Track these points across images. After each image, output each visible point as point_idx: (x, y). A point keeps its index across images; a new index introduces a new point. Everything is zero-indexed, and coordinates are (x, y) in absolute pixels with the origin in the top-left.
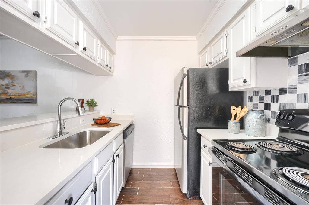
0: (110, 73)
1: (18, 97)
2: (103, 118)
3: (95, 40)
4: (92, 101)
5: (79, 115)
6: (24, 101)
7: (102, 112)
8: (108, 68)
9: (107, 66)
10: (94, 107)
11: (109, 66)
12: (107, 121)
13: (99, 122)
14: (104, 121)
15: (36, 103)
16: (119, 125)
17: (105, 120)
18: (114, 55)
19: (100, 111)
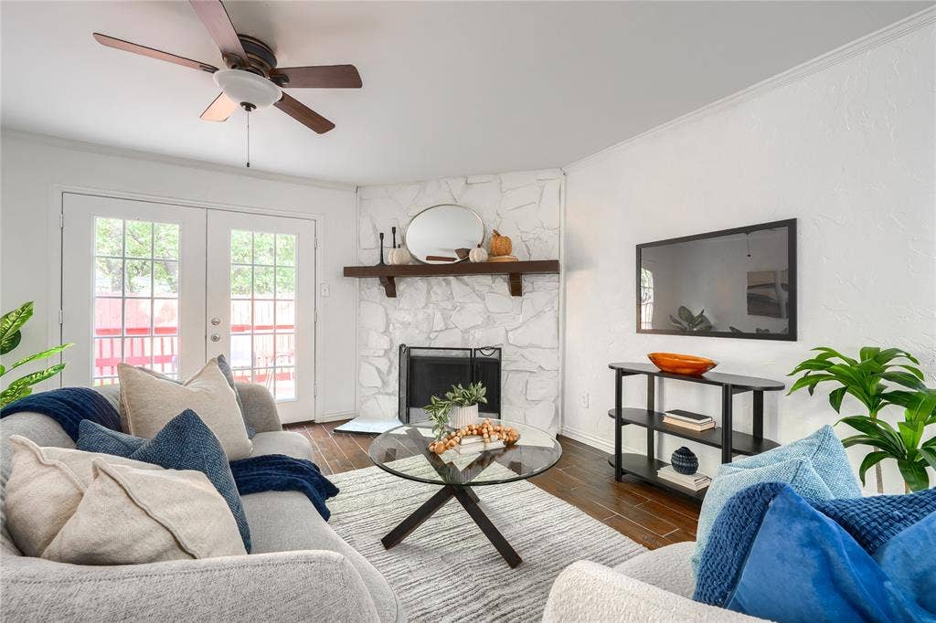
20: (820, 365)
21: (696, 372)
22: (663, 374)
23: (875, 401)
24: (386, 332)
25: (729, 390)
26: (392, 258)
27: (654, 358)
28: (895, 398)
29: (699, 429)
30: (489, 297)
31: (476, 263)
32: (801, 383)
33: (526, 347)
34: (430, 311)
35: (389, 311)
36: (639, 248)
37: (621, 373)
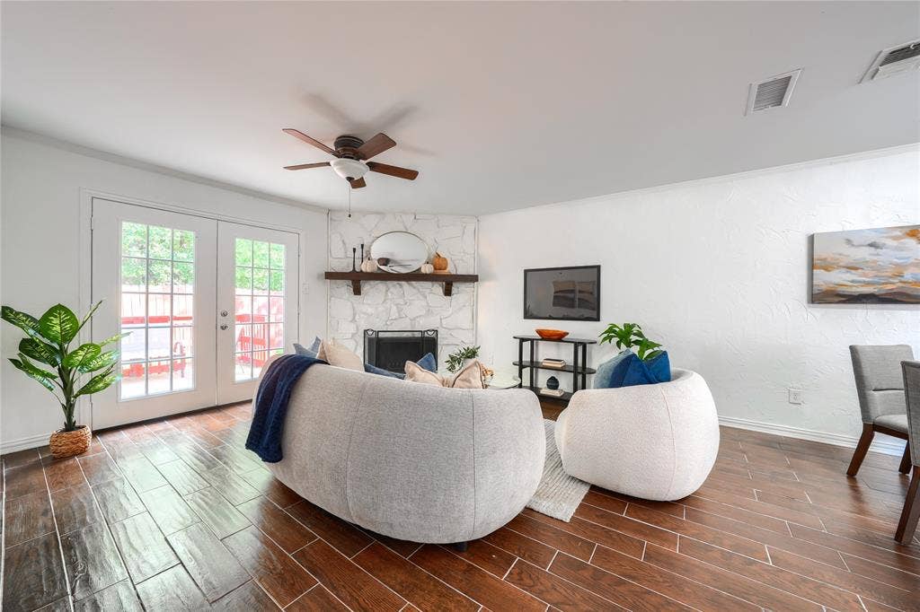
20: (611, 332)
21: (559, 338)
22: (543, 339)
23: (628, 345)
24: (353, 320)
25: (577, 344)
27: (539, 332)
28: (636, 342)
29: (560, 366)
30: (430, 297)
31: (426, 274)
32: (605, 339)
33: (453, 329)
34: (388, 305)
35: (355, 305)
36: (526, 272)
37: (522, 340)
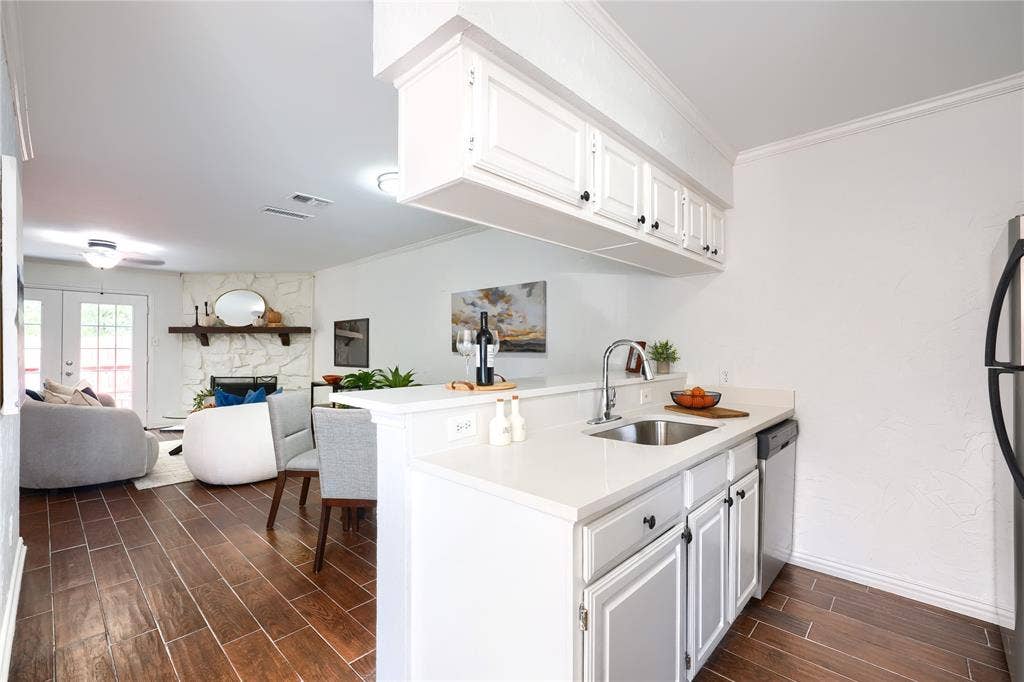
0: (715, 265)
1: (516, 338)
2: (697, 393)
3: (676, 192)
4: (666, 346)
5: (646, 379)
6: (525, 347)
7: (691, 376)
8: (709, 254)
9: (707, 248)
10: (671, 364)
11: (712, 249)
12: (708, 401)
13: (688, 401)
14: (698, 401)
15: (544, 351)
16: (746, 415)
17: (703, 397)
18: (728, 212)
19: (686, 373)
26: (203, 322)
